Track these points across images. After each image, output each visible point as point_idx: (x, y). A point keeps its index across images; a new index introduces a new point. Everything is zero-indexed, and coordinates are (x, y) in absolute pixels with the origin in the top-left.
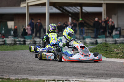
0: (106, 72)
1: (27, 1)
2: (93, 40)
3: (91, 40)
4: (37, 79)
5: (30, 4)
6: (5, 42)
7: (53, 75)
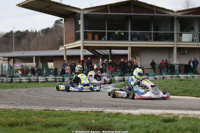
0: (134, 104)
1: (65, 45)
2: (121, 78)
3: (119, 78)
4: (77, 110)
5: (67, 48)
6: (47, 80)
7: (90, 107)
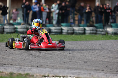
3: (114, 30)
6: (16, 30)
